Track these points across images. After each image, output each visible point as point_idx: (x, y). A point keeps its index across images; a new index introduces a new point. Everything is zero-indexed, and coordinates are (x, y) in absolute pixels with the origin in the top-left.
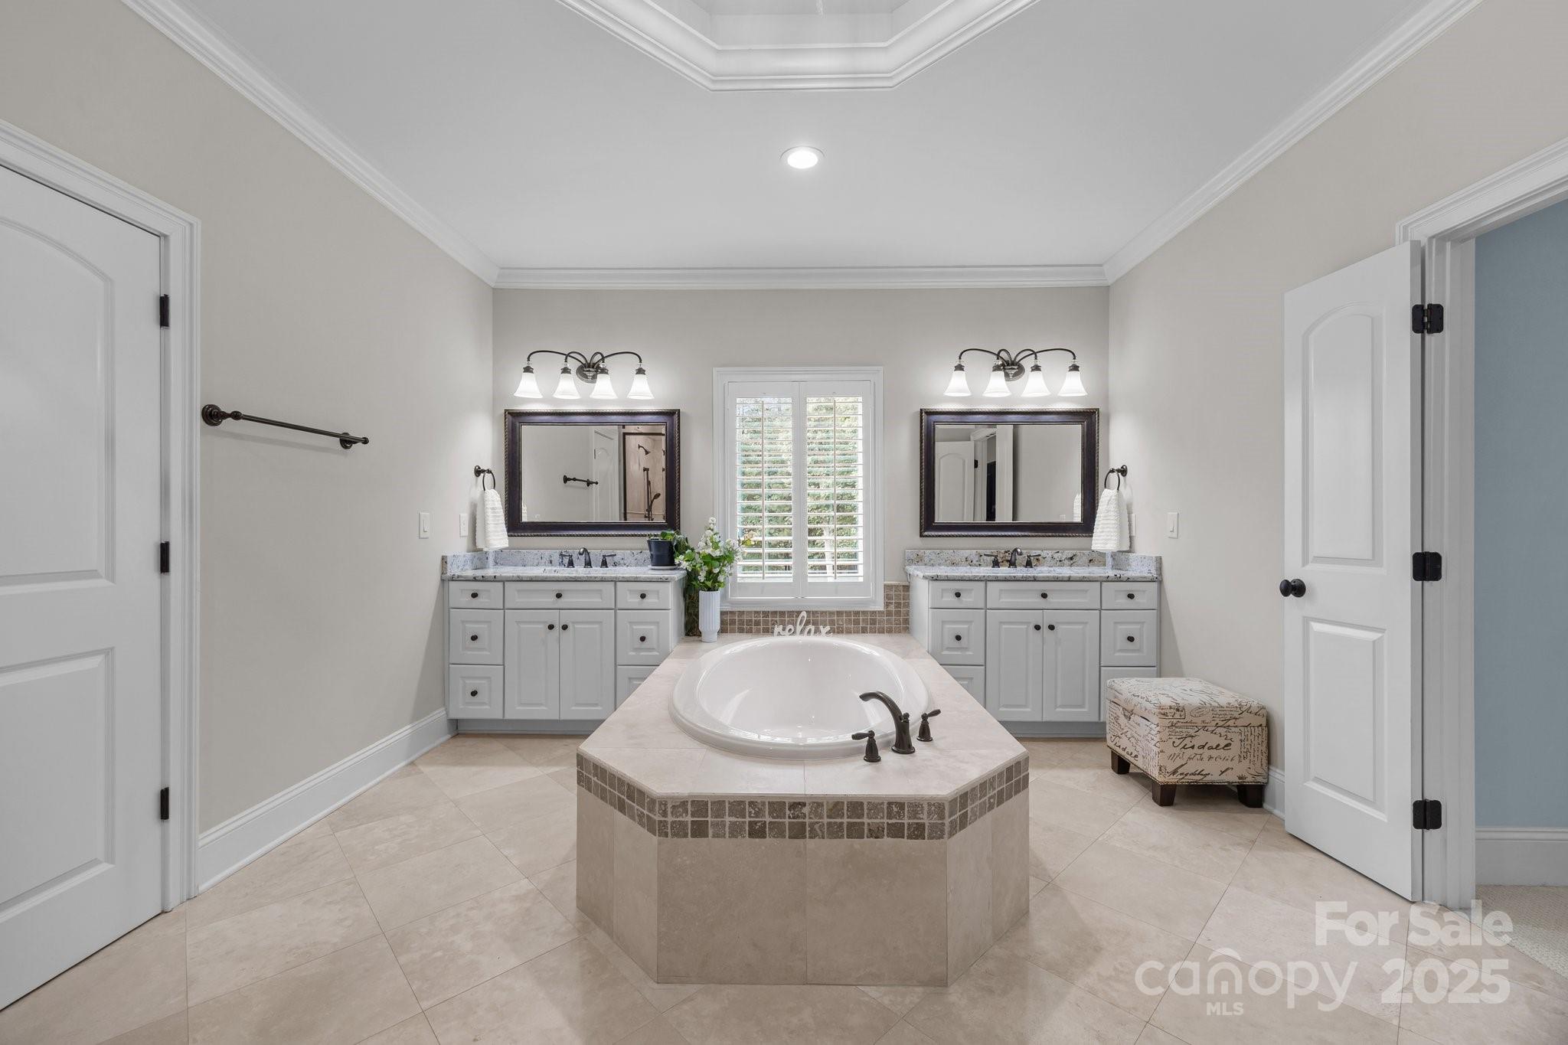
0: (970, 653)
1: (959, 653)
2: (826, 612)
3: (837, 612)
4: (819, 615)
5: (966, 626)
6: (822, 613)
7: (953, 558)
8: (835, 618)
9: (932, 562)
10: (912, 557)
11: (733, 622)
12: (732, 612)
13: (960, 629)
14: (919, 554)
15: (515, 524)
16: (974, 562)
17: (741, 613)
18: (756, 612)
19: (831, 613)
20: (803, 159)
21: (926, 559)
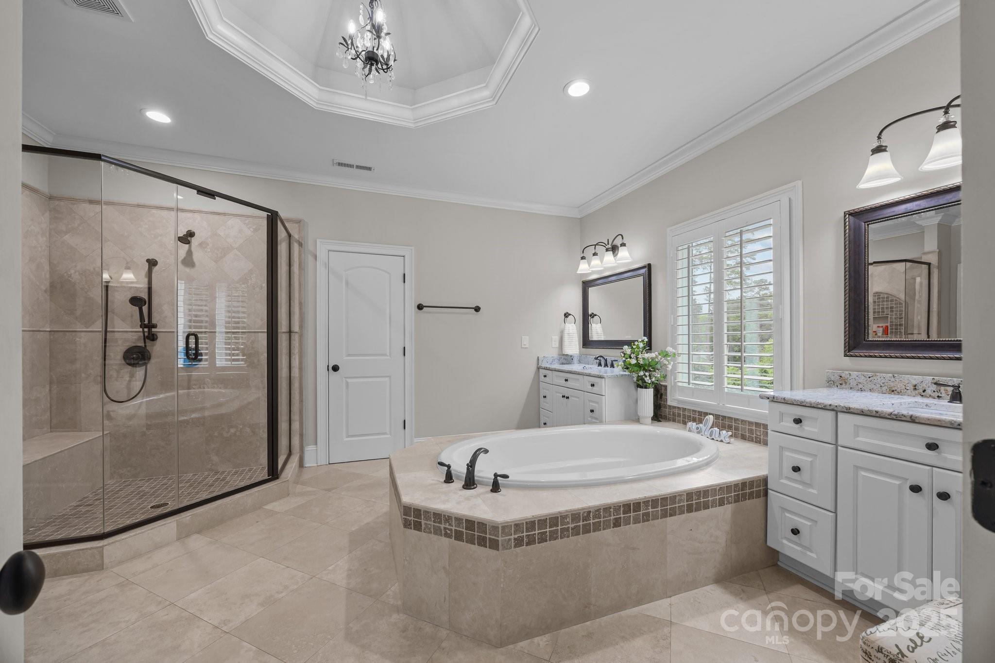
0: (815, 492)
1: (801, 487)
2: (745, 421)
3: (756, 423)
4: (740, 423)
5: (810, 459)
6: (742, 421)
7: (892, 384)
8: (754, 428)
9: (860, 386)
10: (833, 378)
11: (679, 415)
12: (678, 408)
13: (802, 460)
14: (843, 375)
15: (587, 342)
16: (929, 391)
17: (684, 409)
18: (694, 411)
19: (750, 423)
20: (579, 89)
21: (853, 383)
